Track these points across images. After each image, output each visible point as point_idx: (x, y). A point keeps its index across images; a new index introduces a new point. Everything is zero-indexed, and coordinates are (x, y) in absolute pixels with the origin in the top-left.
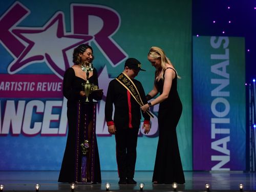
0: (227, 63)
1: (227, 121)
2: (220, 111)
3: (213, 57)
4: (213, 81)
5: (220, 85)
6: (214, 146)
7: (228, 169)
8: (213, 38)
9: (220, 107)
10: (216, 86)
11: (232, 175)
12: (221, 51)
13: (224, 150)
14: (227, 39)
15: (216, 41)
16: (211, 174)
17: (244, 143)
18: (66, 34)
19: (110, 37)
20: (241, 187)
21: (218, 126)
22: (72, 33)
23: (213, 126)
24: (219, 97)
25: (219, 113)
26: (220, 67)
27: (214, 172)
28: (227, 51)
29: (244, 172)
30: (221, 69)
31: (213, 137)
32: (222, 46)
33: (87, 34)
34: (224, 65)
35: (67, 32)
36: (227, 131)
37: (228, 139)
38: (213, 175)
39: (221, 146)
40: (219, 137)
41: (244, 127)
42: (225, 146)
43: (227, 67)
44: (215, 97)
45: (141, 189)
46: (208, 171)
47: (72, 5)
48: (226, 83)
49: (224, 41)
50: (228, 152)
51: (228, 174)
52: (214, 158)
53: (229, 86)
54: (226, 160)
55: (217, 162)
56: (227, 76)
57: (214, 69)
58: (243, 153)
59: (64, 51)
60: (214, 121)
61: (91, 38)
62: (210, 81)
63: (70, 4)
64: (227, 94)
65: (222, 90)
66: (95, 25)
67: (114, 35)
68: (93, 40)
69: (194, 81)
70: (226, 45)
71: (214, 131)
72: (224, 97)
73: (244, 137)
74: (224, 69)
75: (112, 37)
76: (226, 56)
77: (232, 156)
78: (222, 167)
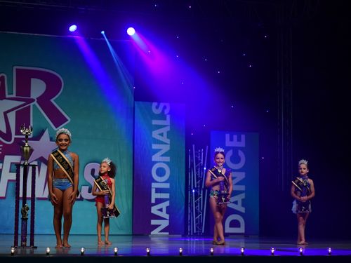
0: (168, 129)
1: (167, 186)
2: (161, 176)
3: (155, 122)
4: (154, 146)
5: (160, 150)
6: (154, 210)
7: (168, 233)
8: (155, 104)
9: (161, 172)
10: (156, 151)
11: (171, 240)
12: (162, 116)
13: (164, 214)
14: (168, 105)
15: (157, 107)
16: (150, 239)
17: (183, 208)
18: (7, 96)
19: (52, 100)
20: (181, 251)
21: (158, 190)
22: (14, 96)
23: (153, 191)
24: (160, 162)
25: (159, 178)
26: (161, 132)
27: (154, 236)
28: (168, 117)
29: (183, 236)
30: (162, 135)
31: (153, 201)
32: (163, 111)
33: (30, 97)
34: (165, 130)
35: (9, 94)
36: (166, 196)
37: (167, 204)
38: (152, 239)
39: (161, 210)
40: (159, 201)
41: (183, 192)
42: (164, 210)
43: (168, 132)
44: (156, 162)
45: (82, 253)
46: (148, 235)
47: (15, 68)
48: (166, 148)
49: (165, 107)
50: (167, 216)
51: (167, 238)
52: (154, 222)
53: (169, 151)
54: (165, 224)
55: (157, 226)
56: (168, 141)
57: (155, 134)
58: (182, 217)
59: (5, 113)
60: (154, 185)
61: (33, 100)
62: (151, 146)
63: (13, 66)
64: (168, 159)
65: (162, 156)
66: (38, 88)
67: (57, 99)
68: (35, 103)
69: (136, 146)
70: (167, 111)
71: (154, 196)
72: (164, 162)
73: (184, 202)
74: (165, 134)
75: (55, 101)
76: (167, 122)
77: (171, 220)
78: (161, 231)
